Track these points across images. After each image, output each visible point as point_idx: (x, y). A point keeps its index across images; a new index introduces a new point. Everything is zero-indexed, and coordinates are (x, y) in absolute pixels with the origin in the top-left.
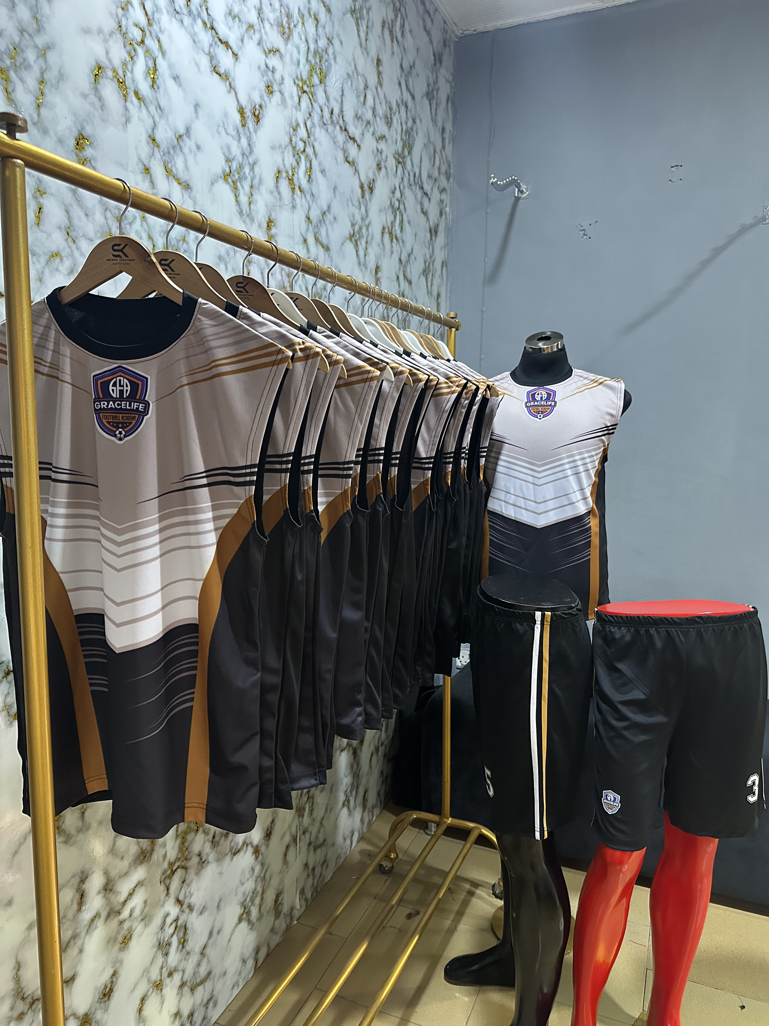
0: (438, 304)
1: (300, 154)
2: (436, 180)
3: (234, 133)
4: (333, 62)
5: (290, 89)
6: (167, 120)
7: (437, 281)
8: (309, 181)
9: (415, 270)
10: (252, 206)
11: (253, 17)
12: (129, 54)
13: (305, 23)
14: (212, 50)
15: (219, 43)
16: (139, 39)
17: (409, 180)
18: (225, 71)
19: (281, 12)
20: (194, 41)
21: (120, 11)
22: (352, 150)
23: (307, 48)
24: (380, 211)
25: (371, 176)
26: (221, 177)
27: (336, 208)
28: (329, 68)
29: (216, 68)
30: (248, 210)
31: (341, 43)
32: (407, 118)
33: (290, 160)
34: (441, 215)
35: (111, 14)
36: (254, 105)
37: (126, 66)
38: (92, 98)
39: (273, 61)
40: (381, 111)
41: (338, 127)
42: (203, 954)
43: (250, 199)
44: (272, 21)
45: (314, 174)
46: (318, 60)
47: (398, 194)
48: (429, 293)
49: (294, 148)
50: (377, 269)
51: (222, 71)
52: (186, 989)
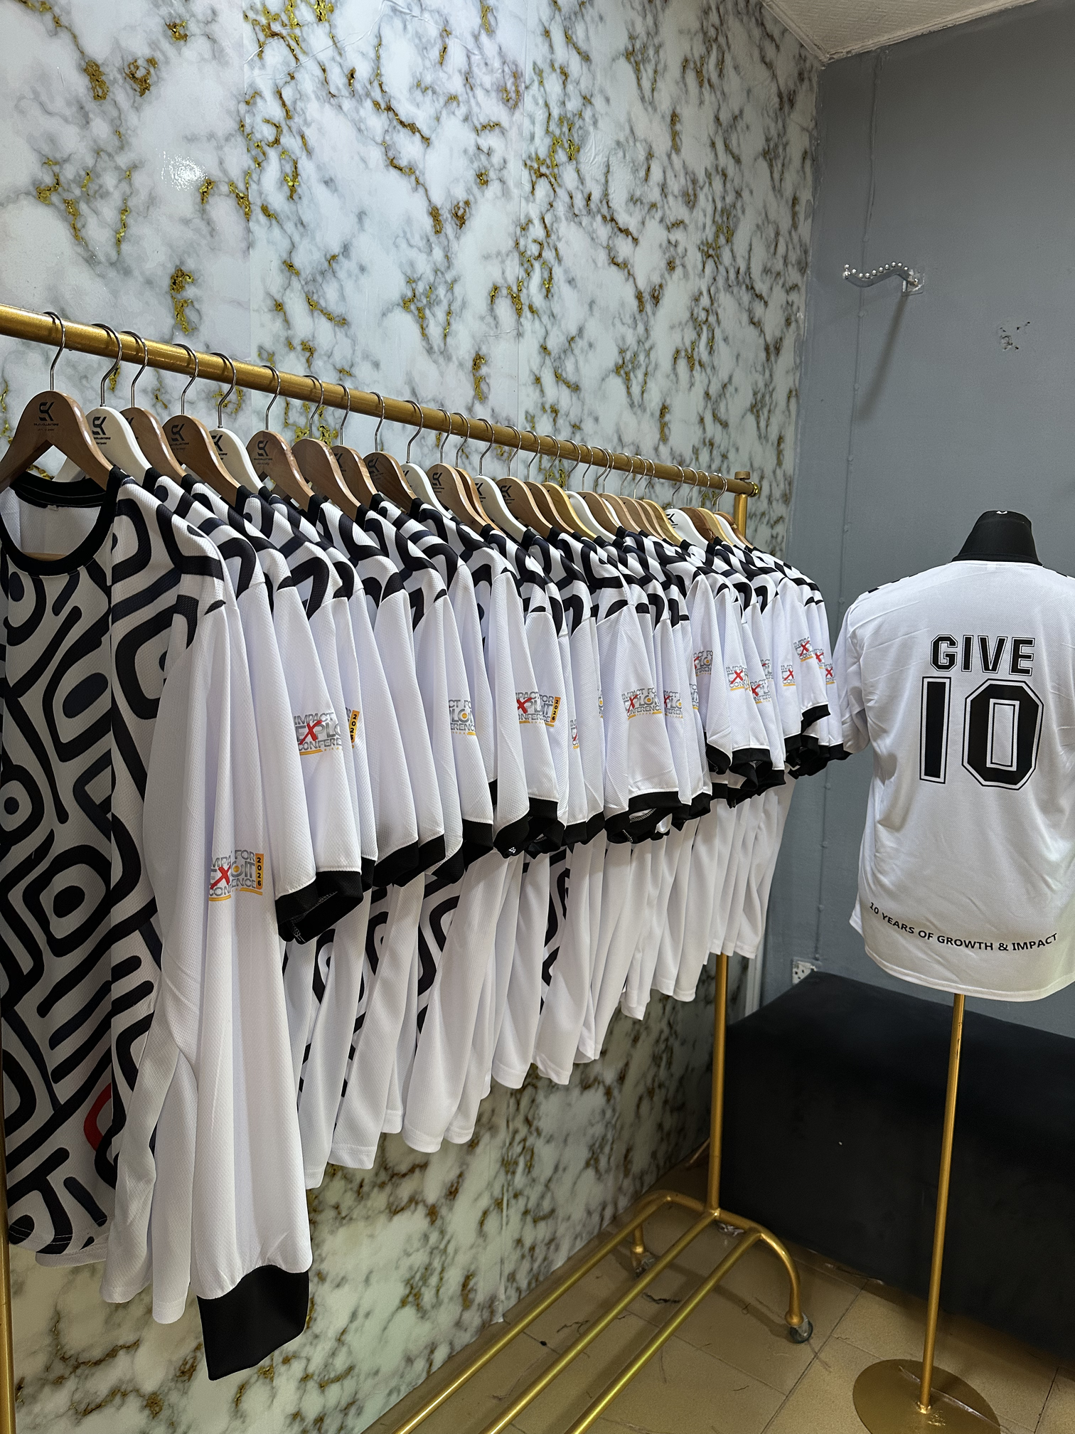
0: (779, 453)
1: (533, 261)
2: (778, 274)
3: (422, 244)
4: (591, 129)
5: (518, 174)
6: (313, 238)
7: (776, 421)
8: (547, 296)
9: (735, 406)
10: (448, 339)
11: (455, 85)
12: (255, 159)
13: (545, 82)
14: (387, 138)
15: (399, 127)
16: (271, 139)
17: (728, 279)
18: (409, 162)
19: (503, 71)
20: (360, 130)
21: (243, 107)
22: (624, 248)
23: (547, 114)
24: (672, 327)
25: (656, 280)
26: (398, 305)
27: (593, 330)
28: (584, 139)
29: (395, 161)
30: (442, 345)
31: (608, 100)
32: (725, 191)
33: (513, 270)
34: (788, 322)
35: (229, 112)
36: (455, 203)
37: (250, 177)
38: (198, 222)
39: (489, 140)
40: (675, 186)
41: (599, 218)
42: (340, 1340)
43: (445, 329)
44: (488, 86)
45: (555, 287)
46: (565, 129)
47: (705, 301)
48: (762, 437)
49: (522, 254)
50: (664, 410)
51: (403, 163)
52: (311, 1385)
